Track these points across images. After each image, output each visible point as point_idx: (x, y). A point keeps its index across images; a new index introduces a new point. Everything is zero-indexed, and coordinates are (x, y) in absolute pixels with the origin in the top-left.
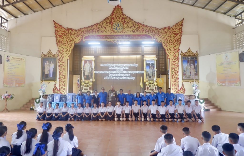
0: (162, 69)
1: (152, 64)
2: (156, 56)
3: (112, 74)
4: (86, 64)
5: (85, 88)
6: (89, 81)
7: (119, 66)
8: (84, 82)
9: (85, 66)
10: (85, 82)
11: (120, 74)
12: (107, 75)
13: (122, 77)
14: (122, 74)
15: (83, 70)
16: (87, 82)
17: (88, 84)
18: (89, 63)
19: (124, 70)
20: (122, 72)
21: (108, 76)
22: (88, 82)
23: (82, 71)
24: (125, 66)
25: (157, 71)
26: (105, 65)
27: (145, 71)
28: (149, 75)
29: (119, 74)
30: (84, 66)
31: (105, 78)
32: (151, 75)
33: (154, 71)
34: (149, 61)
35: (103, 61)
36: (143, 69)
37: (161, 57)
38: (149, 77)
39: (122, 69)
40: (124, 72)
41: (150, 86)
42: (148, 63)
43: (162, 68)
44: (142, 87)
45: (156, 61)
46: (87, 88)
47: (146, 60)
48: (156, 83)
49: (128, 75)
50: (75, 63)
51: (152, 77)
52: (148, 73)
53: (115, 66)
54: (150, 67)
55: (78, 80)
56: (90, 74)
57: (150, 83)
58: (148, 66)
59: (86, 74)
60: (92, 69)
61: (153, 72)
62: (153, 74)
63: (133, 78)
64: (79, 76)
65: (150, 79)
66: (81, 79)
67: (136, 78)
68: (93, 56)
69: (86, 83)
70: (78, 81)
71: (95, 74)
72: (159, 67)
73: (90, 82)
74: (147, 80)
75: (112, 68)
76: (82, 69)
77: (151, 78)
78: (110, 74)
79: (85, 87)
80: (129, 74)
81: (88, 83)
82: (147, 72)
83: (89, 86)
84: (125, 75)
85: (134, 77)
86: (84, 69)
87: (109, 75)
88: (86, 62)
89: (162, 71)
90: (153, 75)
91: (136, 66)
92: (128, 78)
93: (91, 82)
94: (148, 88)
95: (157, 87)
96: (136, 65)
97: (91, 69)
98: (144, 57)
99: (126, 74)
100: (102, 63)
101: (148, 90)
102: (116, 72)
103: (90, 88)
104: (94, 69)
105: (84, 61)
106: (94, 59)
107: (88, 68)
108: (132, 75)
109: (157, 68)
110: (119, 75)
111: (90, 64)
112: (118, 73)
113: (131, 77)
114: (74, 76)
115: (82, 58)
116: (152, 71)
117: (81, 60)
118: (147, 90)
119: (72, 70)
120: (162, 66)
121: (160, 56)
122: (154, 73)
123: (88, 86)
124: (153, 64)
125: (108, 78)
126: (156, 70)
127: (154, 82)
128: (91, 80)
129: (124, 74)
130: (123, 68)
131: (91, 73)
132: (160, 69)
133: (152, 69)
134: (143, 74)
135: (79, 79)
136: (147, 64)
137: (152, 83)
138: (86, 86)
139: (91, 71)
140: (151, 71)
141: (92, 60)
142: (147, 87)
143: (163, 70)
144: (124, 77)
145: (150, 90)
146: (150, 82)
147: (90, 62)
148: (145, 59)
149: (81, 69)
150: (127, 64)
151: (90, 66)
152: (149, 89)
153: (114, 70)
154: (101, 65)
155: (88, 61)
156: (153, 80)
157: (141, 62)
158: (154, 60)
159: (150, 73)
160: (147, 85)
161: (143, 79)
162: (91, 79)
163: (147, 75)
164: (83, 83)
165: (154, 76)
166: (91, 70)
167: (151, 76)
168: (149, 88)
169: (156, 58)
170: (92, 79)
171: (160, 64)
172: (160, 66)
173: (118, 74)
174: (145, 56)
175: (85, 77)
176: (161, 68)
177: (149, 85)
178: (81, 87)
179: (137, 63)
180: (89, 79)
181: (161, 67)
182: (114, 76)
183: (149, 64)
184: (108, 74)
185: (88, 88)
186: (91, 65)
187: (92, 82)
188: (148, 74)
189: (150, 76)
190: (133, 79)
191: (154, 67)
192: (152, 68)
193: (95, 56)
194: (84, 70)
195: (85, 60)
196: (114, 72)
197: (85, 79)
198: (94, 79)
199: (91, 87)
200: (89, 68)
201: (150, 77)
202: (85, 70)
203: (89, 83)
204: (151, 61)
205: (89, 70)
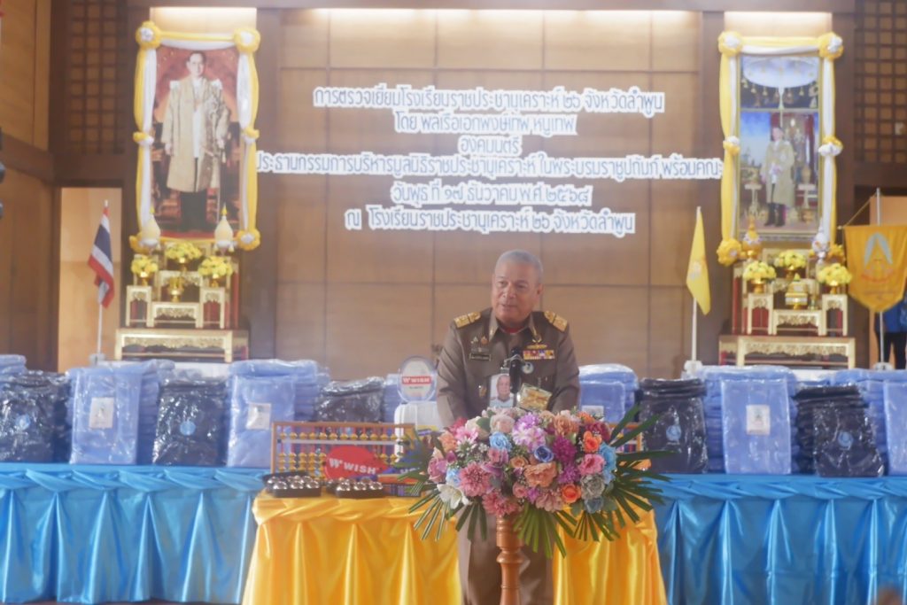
0: (886, 144)
1: (796, 90)
2: (836, 16)
3: (425, 180)
4: (173, 84)
5: (165, 306)
6: (206, 243)
7: (492, 111)
8: (161, 254)
9: (172, 99)
10: (169, 254)
11: (493, 182)
12: (378, 190)
13: (517, 208)
14: (516, 180)
15: (150, 140)
16: (182, 248)
17: (196, 276)
18: (203, 75)
19: (533, 144)
20: (516, 166)
21: (388, 203)
22: (198, 254)
23: (135, 147)
24: (539, 112)
25: (839, 160)
26: (357, 98)
27: (735, 157)
28: (762, 195)
29: (484, 180)
30: (156, 105)
31: (352, 220)
32: (783, 196)
33: (815, 160)
34: (766, 60)
35: (335, 63)
36: (707, 141)
37: (878, 30)
38: (765, 213)
39: (518, 133)
40: (540, 163)
41: (780, 301)
42: (760, 88)
43: (886, 129)
44: (706, 309)
45: (838, 63)
46: (185, 307)
47: (740, 56)
48: (835, 274)
49: (568, 195)
50: (76, 74)
51: (792, 215)
52: (759, 181)
53: (450, 110)
54: (774, 121)
55: (101, 230)
56: (215, 183)
57: (782, 272)
58: (757, 116)
59: (181, 179)
60: (235, 129)
61: (807, 173)
62: (806, 187)
63: (621, 225)
64: (110, 198)
65: (773, 231)
66: (130, 224)
67: (644, 225)
68: (250, 13)
69: (172, 265)
70: (102, 239)
71: (268, 182)
72: (860, 121)
73: (218, 254)
74: (751, 238)
75: (425, 122)
76: (137, 135)
77: (781, 223)
78: (408, 179)
79: (166, 296)
80: (579, 183)
81: (194, 264)
82: (745, 171)
83: (205, 294)
84: (545, 195)
85: (631, 217)
86: (158, 129)
87: (394, 194)
88: (174, 63)
89: (887, 159)
90: (799, 200)
91: (649, 112)
92: (572, 222)
93: (227, 253)
94: (761, 315)
95: (844, 308)
96: (649, 104)
97: (221, 132)
98: (721, 28)
99: (553, 182)
100: (332, 75)
101: (765, 333)
102: (452, 164)
103: (212, 310)
104: (250, 133)
105: (160, 60)
106: (250, 38)
107: (198, 120)
108: (608, 195)
109: (839, 134)
110: (487, 194)
111: (217, 83)
112: (481, 172)
113: (596, 208)
114: (67, 194)
115: (138, 24)
116: (791, 162)
117: (131, 50)
118: (755, 333)
119: (42, 142)
120: (886, 114)
121: (870, 22)
122: (814, 179)
123: (191, 293)
124: (802, 97)
125: (381, 218)
126: (829, 146)
127: (813, 261)
128: (224, 234)
129: (534, 181)
130: (525, 125)
131: (223, 167)
132: (870, 144)
133: (793, 142)
134: (712, 187)
135: (112, 224)
136: (751, 96)
137: (802, 272)
138: (175, 292)
139: (228, 148)
140: (783, 157)
141: (235, 51)
142: (750, 302)
143: (894, 151)
144: (537, 208)
145: (780, 334)
146: (778, 262)
147: (219, 64)
148: (727, 40)
149: (136, 128)
150: (559, 92)
151: (220, 105)
152: (772, 328)
153: (442, 145)
154: (324, 98)
155: (196, 58)
156: (804, 243)
157: (695, 73)
158: (815, 53)
159: (777, 172)
160: (751, 287)
161: (714, 237)
162: (224, 228)
163: (745, 198)
164: (143, 265)
165: (815, 204)
166: (221, 144)
167: (782, 208)
168: (775, 319)
169: (833, 42)
170: (236, 226)
171: (871, 98)
172: (870, 113)
173: (480, 185)
174: (731, 16)
175: (166, 203)
176: (879, 137)
177: (772, 288)
178: (130, 298)
179: (650, 79)
180: (208, 230)
181: (879, 121)
182: (444, 200)
183: (772, 91)
184: (388, 181)
185: (196, 311)
186: (226, 98)
187: (238, 254)
188: (753, 187)
189: (772, 206)
190: (620, 233)
191: (811, 124)
192: (799, 135)
193: (261, 10)
194: (158, 145)
195: (171, 49)
196: (437, 166)
197: (171, 226)
198: (258, 226)
199: (221, 296)
200: (208, 124)
201: (776, 216)
202: (165, 138)
203: (202, 258)
204: (792, 65)
205: (211, 141)
